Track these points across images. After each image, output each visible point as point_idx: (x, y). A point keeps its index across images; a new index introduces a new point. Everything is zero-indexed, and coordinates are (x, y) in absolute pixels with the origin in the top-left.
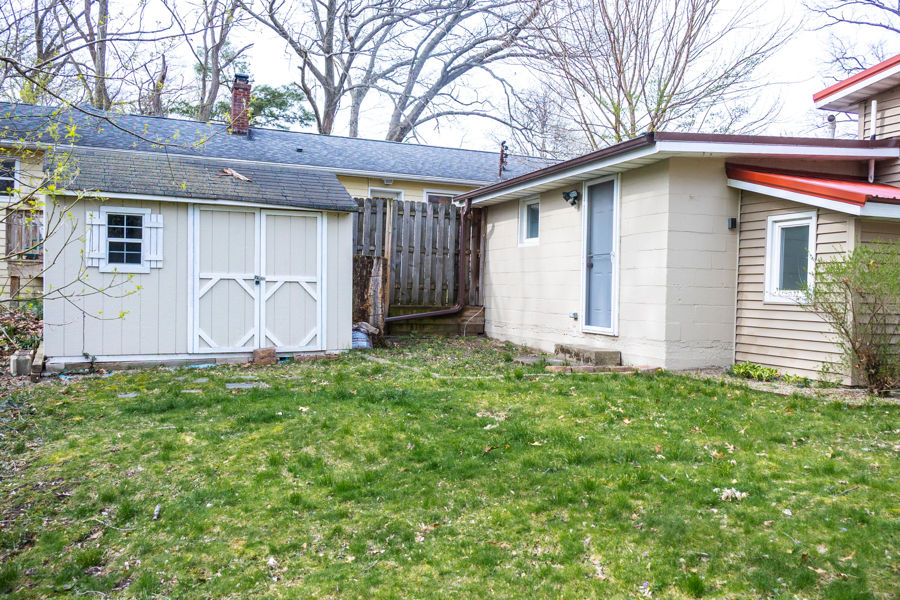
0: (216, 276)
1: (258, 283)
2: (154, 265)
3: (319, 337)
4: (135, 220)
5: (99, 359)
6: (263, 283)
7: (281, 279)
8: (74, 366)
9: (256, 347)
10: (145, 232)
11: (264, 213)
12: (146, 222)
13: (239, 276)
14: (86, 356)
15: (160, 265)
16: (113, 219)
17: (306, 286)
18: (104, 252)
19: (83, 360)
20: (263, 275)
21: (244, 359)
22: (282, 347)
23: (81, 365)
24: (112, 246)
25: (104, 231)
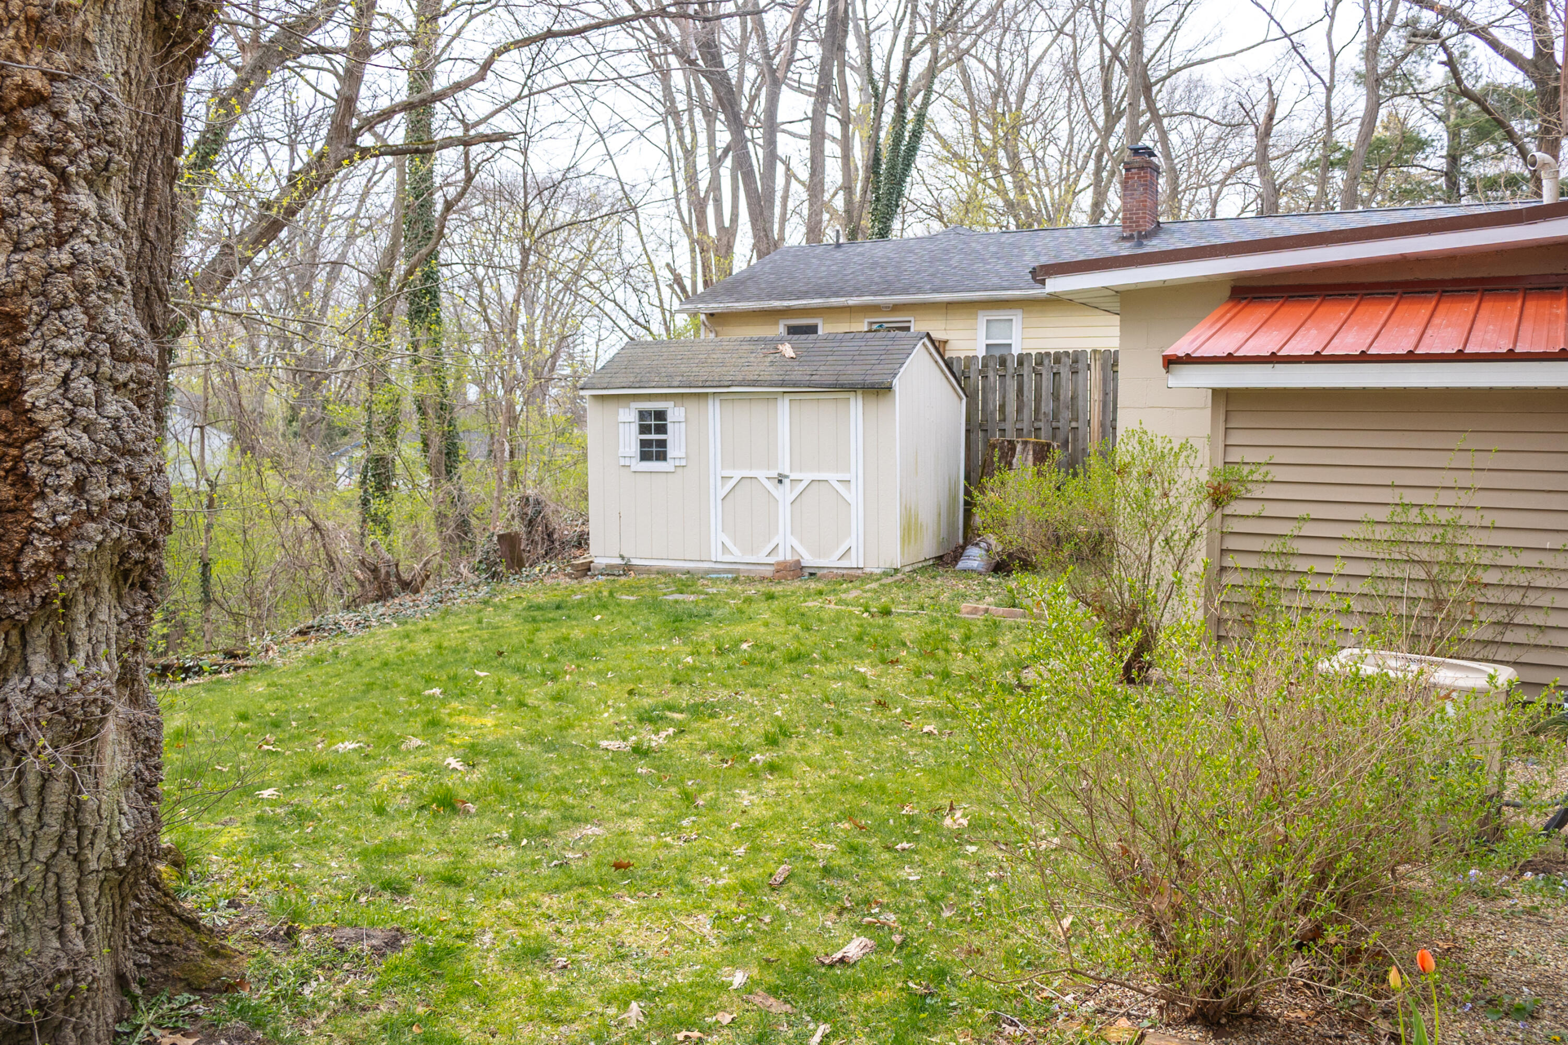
0: (737, 474)
1: (780, 481)
2: (677, 463)
3: (853, 551)
4: (660, 415)
5: (634, 562)
6: (786, 482)
7: (807, 477)
8: (612, 567)
9: (781, 558)
10: (670, 427)
11: (787, 398)
12: (670, 417)
13: (761, 474)
14: (622, 557)
15: (683, 463)
16: (642, 415)
17: (839, 487)
18: (634, 449)
19: (619, 561)
20: (787, 473)
21: (768, 571)
22: (809, 560)
23: (618, 566)
24: (643, 443)
25: (635, 428)
